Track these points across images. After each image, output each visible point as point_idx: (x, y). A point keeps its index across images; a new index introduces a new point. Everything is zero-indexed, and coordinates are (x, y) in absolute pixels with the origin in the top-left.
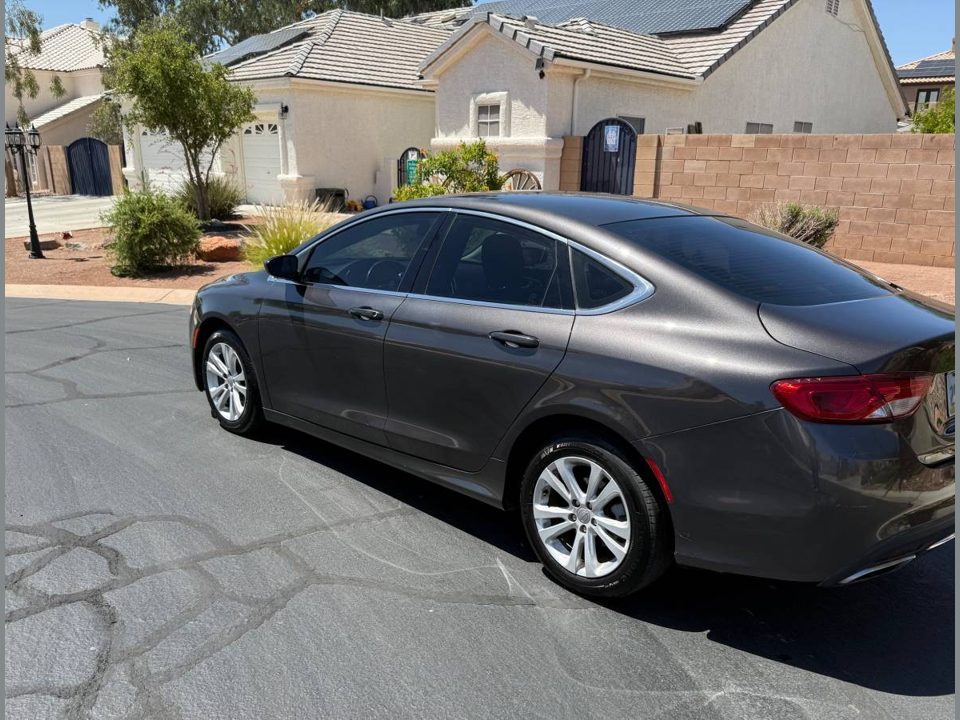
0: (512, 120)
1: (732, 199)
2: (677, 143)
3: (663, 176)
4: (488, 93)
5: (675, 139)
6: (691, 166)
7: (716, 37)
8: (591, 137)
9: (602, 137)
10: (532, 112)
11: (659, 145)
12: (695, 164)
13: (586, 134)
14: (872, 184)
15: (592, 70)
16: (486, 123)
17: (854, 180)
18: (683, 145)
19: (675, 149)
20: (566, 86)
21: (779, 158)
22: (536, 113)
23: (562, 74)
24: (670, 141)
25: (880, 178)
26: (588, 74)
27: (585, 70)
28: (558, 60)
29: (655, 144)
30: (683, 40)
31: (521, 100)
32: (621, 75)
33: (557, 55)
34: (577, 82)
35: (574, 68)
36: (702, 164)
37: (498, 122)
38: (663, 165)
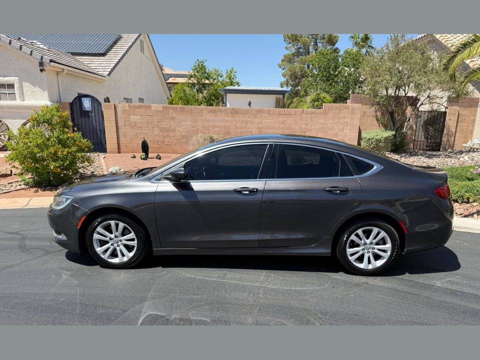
0: (25, 93)
1: (156, 133)
2: (125, 107)
3: (119, 122)
4: (4, 77)
5: (122, 106)
6: (133, 118)
7: (103, 58)
8: (74, 103)
9: (81, 104)
10: (37, 89)
11: (115, 108)
12: (135, 117)
13: (71, 102)
14: (214, 126)
15: (67, 70)
16: (6, 94)
17: (207, 124)
18: (128, 109)
19: (124, 110)
20: (54, 77)
21: (174, 115)
22: (40, 90)
23: (52, 70)
24: (120, 106)
25: (217, 124)
26: (66, 71)
27: (63, 69)
28: (52, 64)
29: (113, 107)
30: (85, 57)
31: (29, 82)
32: (78, 73)
33: (51, 61)
34: (59, 75)
35: (58, 68)
36: (138, 117)
37: (15, 93)
38: (119, 117)
